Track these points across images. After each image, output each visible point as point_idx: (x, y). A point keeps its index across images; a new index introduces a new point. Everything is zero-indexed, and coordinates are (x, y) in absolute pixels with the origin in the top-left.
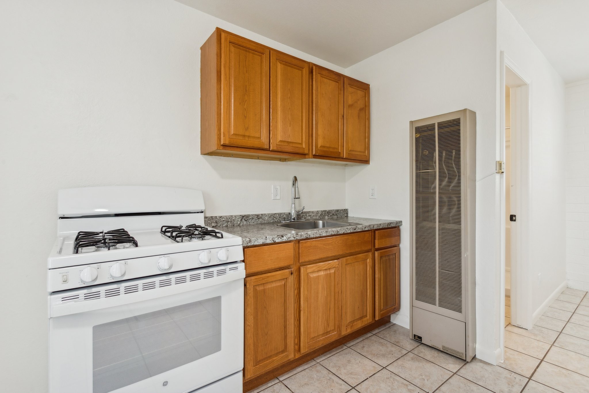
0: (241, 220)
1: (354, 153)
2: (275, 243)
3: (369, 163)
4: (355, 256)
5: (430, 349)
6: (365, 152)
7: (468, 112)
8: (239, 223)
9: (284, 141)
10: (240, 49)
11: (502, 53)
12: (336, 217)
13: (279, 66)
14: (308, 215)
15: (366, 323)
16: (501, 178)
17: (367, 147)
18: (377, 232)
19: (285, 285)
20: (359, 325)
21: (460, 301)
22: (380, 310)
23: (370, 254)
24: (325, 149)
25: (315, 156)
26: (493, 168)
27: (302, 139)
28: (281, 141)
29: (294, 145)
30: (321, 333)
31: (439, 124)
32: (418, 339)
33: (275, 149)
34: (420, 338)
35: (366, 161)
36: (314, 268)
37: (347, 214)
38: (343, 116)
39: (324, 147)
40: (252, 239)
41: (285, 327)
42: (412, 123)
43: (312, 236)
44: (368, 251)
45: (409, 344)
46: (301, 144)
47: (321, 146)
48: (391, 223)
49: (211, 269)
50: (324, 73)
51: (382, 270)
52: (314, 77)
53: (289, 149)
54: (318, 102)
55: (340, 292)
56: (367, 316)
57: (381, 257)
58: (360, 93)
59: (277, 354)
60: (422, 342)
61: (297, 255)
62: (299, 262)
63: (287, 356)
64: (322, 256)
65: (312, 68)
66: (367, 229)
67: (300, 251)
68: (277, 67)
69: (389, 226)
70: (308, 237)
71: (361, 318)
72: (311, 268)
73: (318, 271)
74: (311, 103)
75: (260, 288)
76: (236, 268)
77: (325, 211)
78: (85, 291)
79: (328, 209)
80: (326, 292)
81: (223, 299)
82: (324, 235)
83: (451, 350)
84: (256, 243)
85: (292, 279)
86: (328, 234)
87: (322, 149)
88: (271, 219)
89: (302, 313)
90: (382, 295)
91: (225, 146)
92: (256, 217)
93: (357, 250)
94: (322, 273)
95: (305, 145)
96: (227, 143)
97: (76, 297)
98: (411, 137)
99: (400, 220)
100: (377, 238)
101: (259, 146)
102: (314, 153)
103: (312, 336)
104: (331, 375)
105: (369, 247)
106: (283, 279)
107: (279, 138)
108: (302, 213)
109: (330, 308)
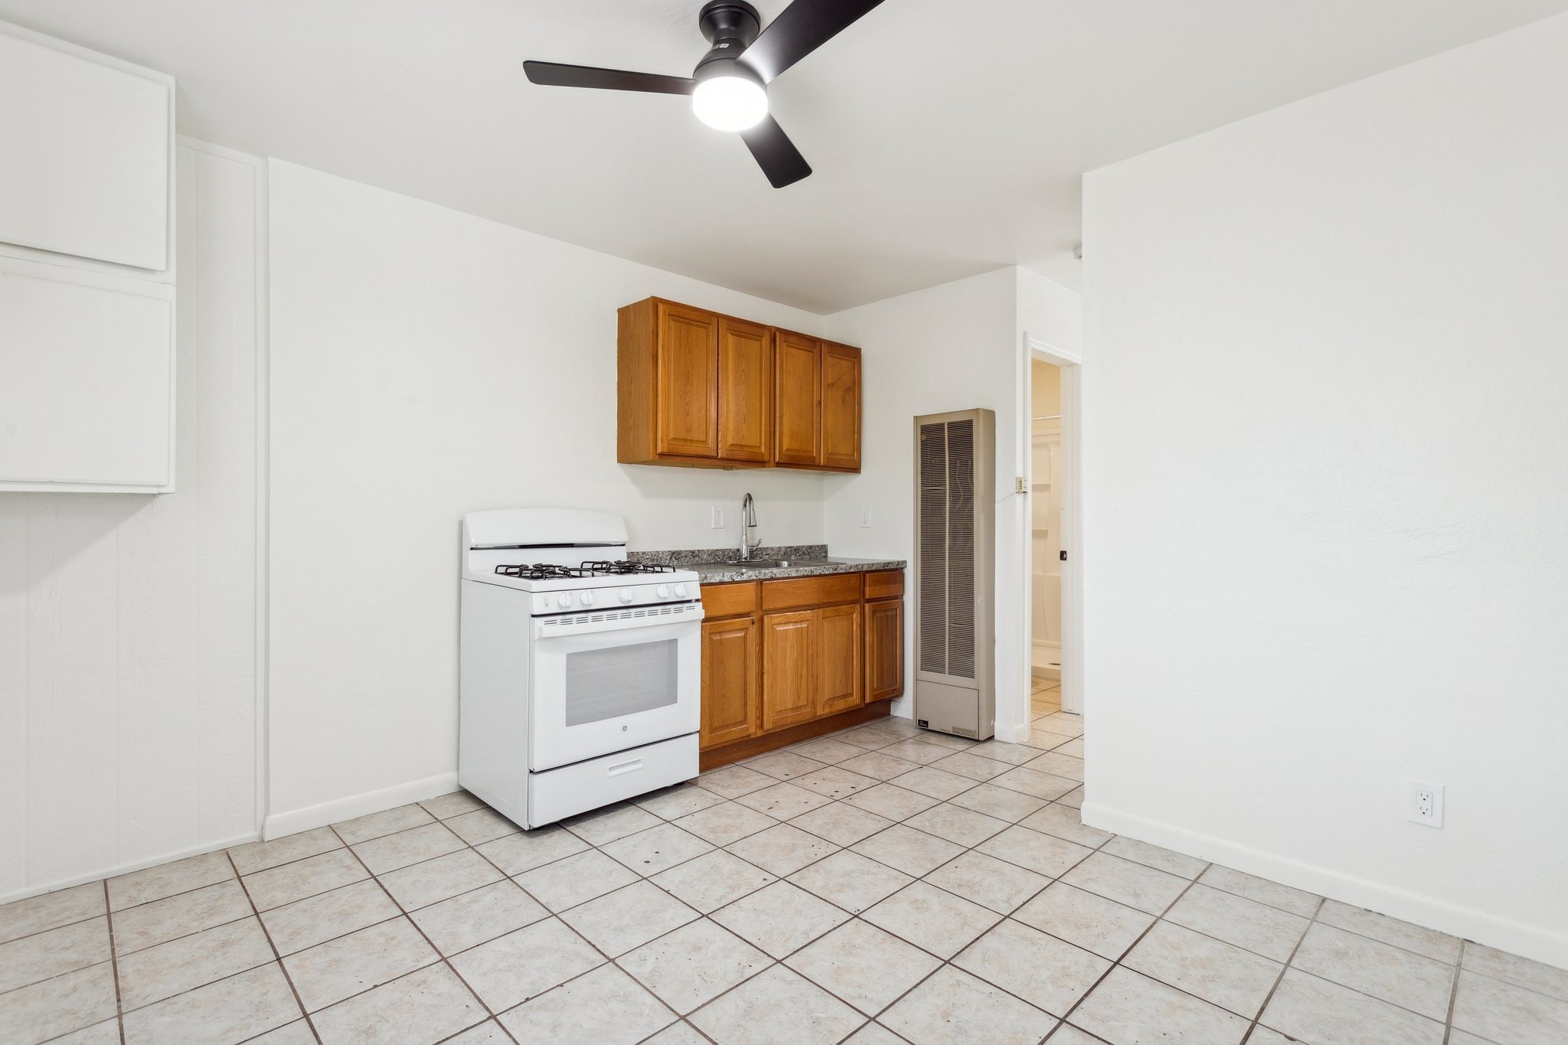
0: (671, 559)
1: (836, 457)
2: (733, 582)
3: (860, 472)
4: (835, 608)
5: (937, 735)
6: (854, 455)
7: (981, 413)
8: (668, 562)
9: (737, 445)
10: (681, 322)
11: (1025, 334)
12: (808, 557)
13: (731, 339)
14: (764, 553)
15: (852, 704)
16: (1025, 499)
17: (857, 447)
18: (867, 575)
19: (745, 637)
20: (841, 706)
21: (973, 662)
22: (873, 689)
23: (858, 607)
24: (793, 453)
25: (779, 465)
26: (1013, 486)
27: (761, 439)
28: (732, 445)
29: (750, 450)
30: (790, 706)
31: (949, 424)
32: (923, 725)
33: (725, 456)
34: (926, 723)
35: (856, 469)
36: (781, 619)
37: (826, 552)
38: (820, 402)
39: (791, 450)
40: (708, 575)
41: (745, 691)
42: (916, 418)
43: (778, 576)
44: (854, 602)
45: (911, 732)
46: (760, 447)
47: (787, 450)
48: (889, 563)
49: (668, 607)
50: (792, 339)
51: (875, 630)
52: (778, 347)
53: (742, 455)
54: (783, 384)
55: (815, 655)
56: (853, 696)
57: (874, 612)
58: (846, 364)
59: (736, 724)
60: (929, 728)
61: (760, 601)
62: (761, 610)
63: (747, 729)
64: (791, 603)
65: (775, 334)
66: (852, 570)
67: (763, 596)
68: (727, 340)
69: (886, 568)
70: (773, 576)
71: (845, 696)
72: (777, 617)
73: (786, 623)
74: (772, 387)
75: (717, 638)
76: (693, 608)
77: (791, 547)
78: (561, 617)
79: (795, 544)
80: (796, 653)
81: (679, 643)
82: (794, 575)
83: (962, 730)
84: (713, 581)
85: (753, 631)
86: (799, 575)
87: (788, 453)
88: (711, 558)
89: (765, 676)
90: (875, 667)
91: (661, 455)
92: (691, 554)
93: (839, 599)
94: (791, 627)
95: (765, 449)
96: (665, 450)
97: (554, 622)
98: (916, 438)
99: (904, 560)
100: (868, 584)
101: (705, 454)
102: (777, 460)
103: (778, 708)
104: (802, 758)
105: (856, 596)
106: (743, 629)
107: (730, 441)
108: (756, 549)
109: (801, 675)
